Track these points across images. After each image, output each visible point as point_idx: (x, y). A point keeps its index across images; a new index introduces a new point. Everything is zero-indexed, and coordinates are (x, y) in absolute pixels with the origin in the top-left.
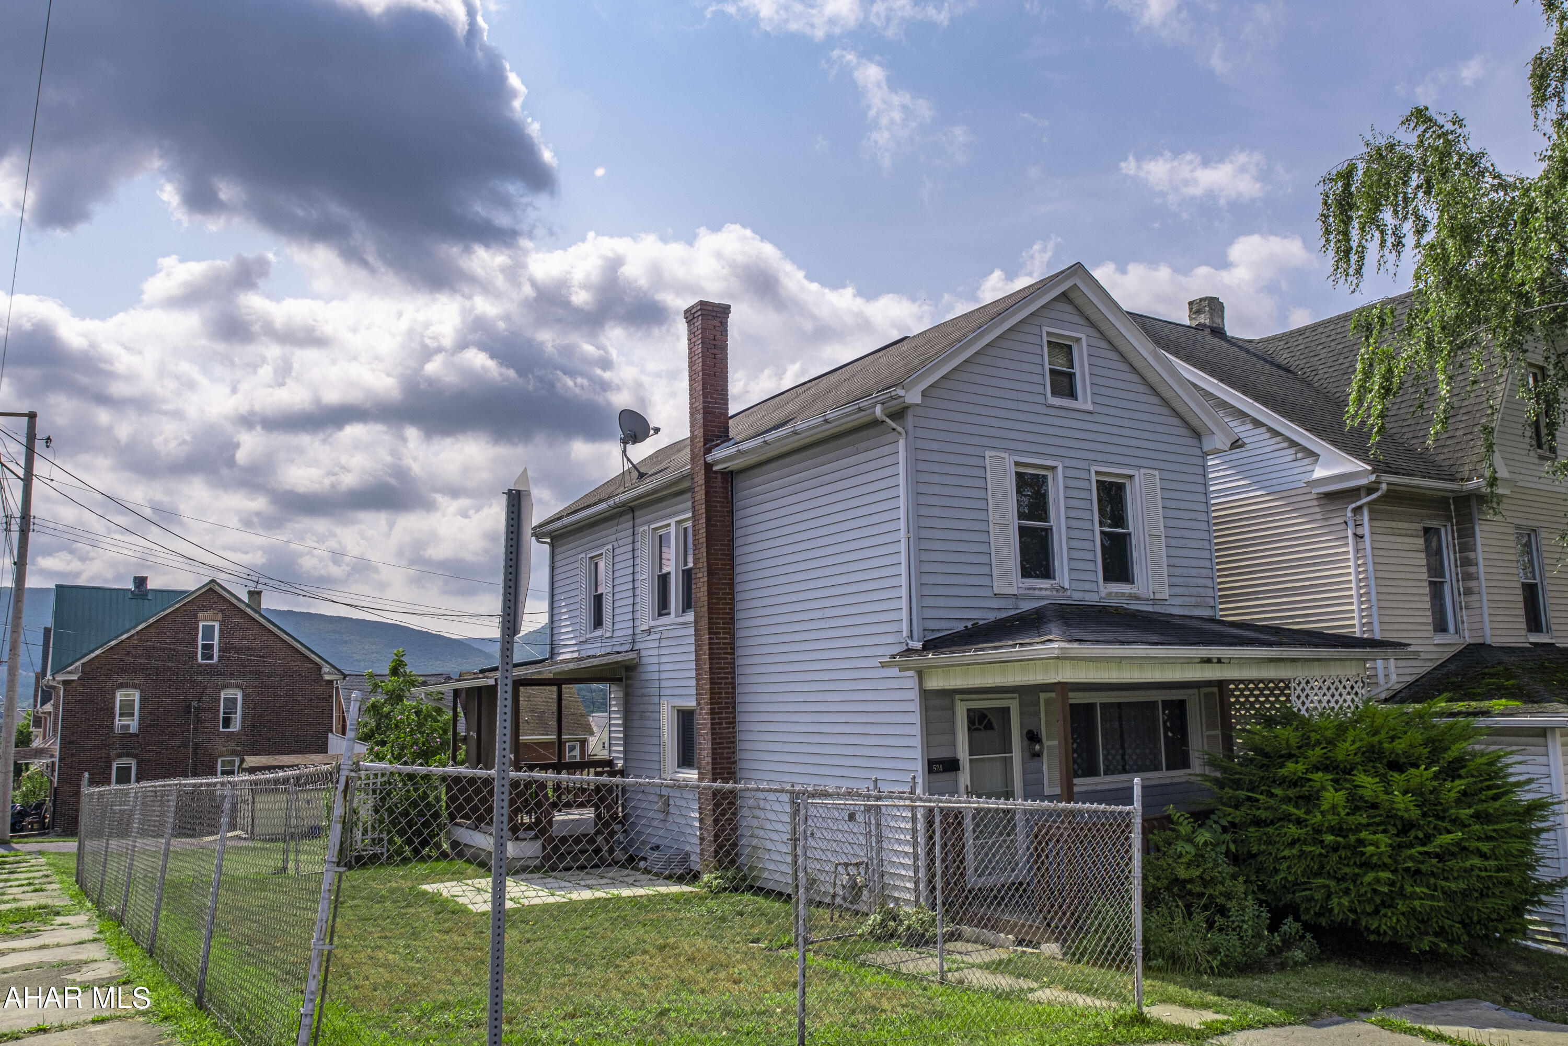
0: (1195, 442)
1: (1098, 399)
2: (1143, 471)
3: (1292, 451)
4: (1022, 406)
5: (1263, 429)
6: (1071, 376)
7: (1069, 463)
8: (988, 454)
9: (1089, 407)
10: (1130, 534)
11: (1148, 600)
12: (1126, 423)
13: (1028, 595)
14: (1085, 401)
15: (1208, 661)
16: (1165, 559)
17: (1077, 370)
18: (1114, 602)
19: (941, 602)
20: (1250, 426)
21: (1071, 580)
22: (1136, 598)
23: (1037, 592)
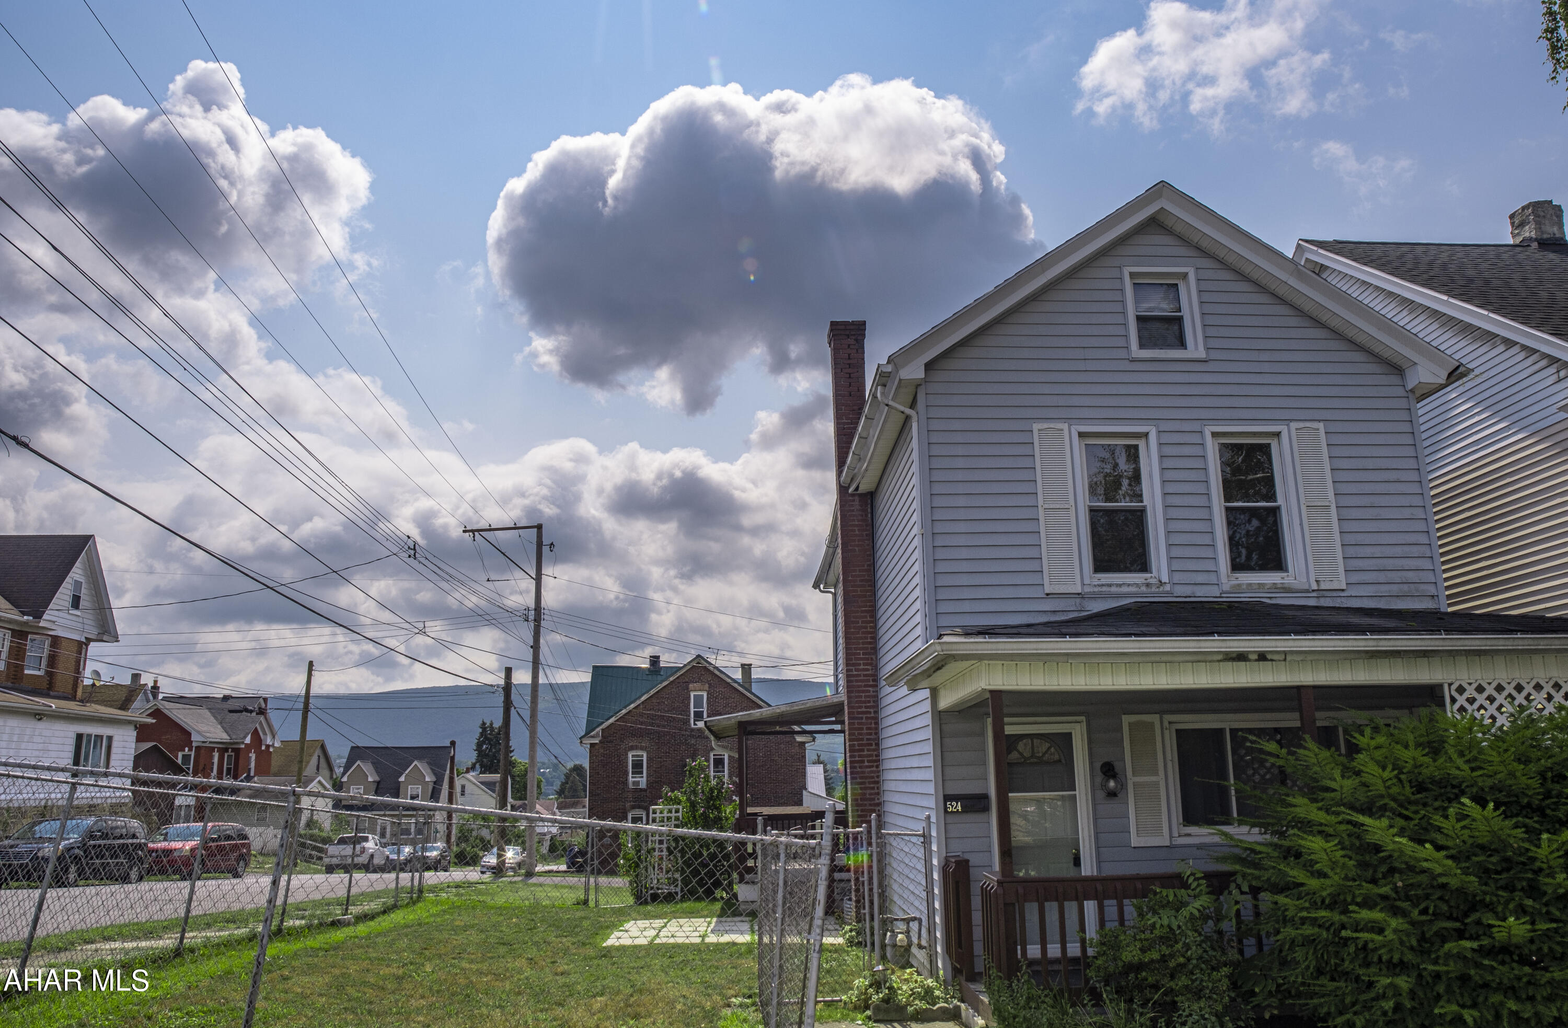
0: (1394, 379)
1: (1213, 343)
2: (1294, 425)
3: (1552, 370)
4: (1091, 366)
5: (1516, 349)
6: (1179, 320)
7: (1164, 426)
8: (1036, 427)
9: (1202, 354)
10: (1278, 508)
11: (1307, 591)
12: (1266, 367)
13: (1100, 593)
14: (1195, 347)
15: (1241, 657)
16: (1337, 536)
17: (1185, 313)
18: (1245, 597)
19: (967, 607)
20: (1501, 348)
21: (1172, 572)
22: (1287, 590)
23: (1114, 589)
